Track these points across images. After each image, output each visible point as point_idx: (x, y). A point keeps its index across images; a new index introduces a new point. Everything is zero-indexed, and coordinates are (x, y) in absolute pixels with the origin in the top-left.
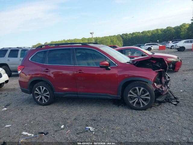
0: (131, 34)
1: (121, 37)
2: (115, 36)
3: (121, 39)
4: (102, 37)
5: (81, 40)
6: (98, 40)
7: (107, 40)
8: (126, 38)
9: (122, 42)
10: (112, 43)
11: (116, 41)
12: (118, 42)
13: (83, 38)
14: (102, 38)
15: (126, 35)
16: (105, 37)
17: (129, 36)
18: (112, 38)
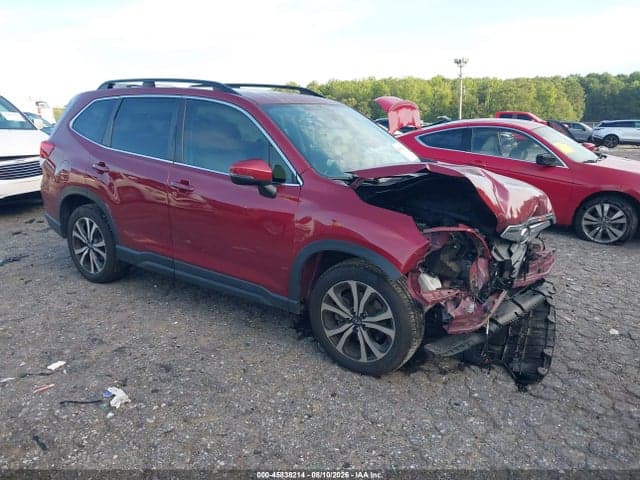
0: (623, 76)
1: (582, 85)
2: (556, 78)
3: (580, 91)
4: (509, 78)
5: (429, 82)
6: (490, 90)
7: (521, 92)
8: (603, 89)
9: (581, 105)
10: (537, 103)
11: (558, 98)
12: (565, 101)
13: (438, 76)
14: (507, 82)
15: (604, 79)
16: (516, 80)
17: (612, 85)
18: (544, 86)
